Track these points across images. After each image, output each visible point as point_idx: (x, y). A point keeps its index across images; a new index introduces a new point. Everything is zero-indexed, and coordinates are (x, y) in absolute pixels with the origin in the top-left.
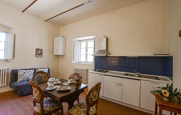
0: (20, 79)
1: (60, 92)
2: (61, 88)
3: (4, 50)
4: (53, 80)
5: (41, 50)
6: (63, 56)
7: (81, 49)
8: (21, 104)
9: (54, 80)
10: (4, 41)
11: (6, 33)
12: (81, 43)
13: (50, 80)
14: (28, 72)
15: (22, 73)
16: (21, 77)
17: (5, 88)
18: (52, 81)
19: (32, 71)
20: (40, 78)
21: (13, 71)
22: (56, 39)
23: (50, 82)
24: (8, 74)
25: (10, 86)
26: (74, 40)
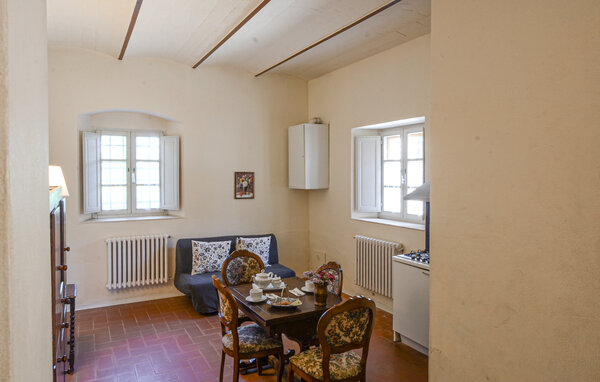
0: (197, 268)
1: (274, 309)
2: (279, 300)
3: (158, 183)
4: (266, 277)
5: (251, 175)
6: (321, 192)
7: (386, 165)
8: (201, 334)
9: (269, 279)
10: (157, 158)
11: (160, 137)
12: (385, 138)
13: (258, 277)
14: (215, 249)
15: (201, 251)
16: (199, 262)
17: (165, 288)
18: (264, 280)
19: (227, 245)
20: (240, 270)
21: (181, 243)
22: (295, 131)
23: (257, 283)
24: (170, 250)
25: (176, 286)
26: (354, 131)
